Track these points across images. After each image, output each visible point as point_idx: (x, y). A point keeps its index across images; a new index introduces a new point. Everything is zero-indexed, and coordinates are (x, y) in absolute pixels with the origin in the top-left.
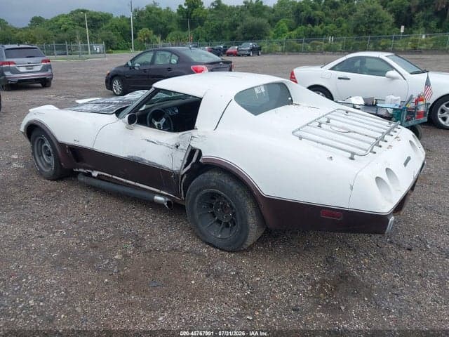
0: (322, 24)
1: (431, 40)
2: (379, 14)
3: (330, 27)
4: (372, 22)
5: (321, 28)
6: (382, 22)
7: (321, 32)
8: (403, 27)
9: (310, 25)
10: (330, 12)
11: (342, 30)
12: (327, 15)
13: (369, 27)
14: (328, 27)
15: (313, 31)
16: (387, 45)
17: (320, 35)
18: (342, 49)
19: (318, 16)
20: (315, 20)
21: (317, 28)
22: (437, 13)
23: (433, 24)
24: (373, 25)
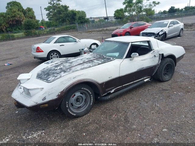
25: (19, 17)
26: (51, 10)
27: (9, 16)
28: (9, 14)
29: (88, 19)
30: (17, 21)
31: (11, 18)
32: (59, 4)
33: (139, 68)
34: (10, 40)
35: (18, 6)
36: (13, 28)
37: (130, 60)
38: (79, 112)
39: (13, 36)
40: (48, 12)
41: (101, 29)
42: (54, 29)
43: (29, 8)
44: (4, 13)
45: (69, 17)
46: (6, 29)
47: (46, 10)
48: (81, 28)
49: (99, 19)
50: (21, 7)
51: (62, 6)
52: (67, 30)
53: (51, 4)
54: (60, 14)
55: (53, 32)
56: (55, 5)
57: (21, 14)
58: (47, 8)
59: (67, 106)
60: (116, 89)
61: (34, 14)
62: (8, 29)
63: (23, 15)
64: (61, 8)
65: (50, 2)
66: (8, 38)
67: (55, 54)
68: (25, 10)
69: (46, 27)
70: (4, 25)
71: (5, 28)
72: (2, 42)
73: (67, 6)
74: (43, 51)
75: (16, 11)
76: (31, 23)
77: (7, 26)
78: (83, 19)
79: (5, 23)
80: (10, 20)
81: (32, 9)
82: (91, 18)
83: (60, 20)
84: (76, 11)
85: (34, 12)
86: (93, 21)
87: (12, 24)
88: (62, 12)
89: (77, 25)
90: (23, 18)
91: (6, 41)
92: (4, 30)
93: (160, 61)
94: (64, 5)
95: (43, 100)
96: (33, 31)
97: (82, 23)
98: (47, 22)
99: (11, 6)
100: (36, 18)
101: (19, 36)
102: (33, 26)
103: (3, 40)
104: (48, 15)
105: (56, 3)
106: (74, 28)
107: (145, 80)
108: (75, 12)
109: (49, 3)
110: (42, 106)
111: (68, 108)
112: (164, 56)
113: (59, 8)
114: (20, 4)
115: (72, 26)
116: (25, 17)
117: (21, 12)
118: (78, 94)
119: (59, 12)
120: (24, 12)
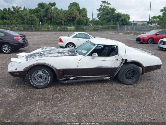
0: (10, 20)
1: (52, 27)
2: (34, 18)
3: (14, 21)
4: (33, 21)
5: (10, 21)
6: (36, 21)
7: (10, 23)
8: (41, 23)
9: (5, 20)
10: (12, 15)
11: (19, 23)
12: (11, 16)
13: (32, 22)
14: (13, 21)
15: (7, 23)
16: (39, 29)
17: (10, 24)
18: (23, 29)
19: (7, 16)
20: (6, 18)
21: (8, 21)
22: (49, 19)
23: (49, 22)
24: (33, 22)
25: (75, 15)
26: (102, 11)
27: (69, 13)
28: (68, 12)
29: (130, 22)
30: (73, 17)
31: (69, 14)
32: (109, 7)
33: (98, 66)
34: (64, 31)
35: (77, 6)
36: (69, 22)
37: (91, 58)
38: (39, 85)
39: (67, 28)
40: (99, 12)
41: (138, 32)
42: (98, 27)
43: (84, 8)
44: (66, 11)
45: (114, 18)
46: (64, 23)
47: (98, 11)
48: (121, 28)
49: (142, 23)
50: (79, 7)
51: (111, 8)
52: (109, 29)
53: (102, 6)
54: (107, 15)
55: (96, 29)
56: (105, 7)
57: (77, 12)
58: (99, 9)
59: (30, 78)
60: (75, 78)
61: (86, 13)
62: (66, 23)
63: (78, 13)
64: (109, 10)
65: (102, 5)
66: (63, 29)
67: (71, 46)
68: (81, 10)
69: (93, 25)
70: (64, 19)
71: (64, 21)
72: (59, 31)
73: (115, 9)
74: (63, 42)
75: (74, 9)
76: (82, 20)
77: (66, 20)
78: (125, 21)
79: (64, 18)
80: (69, 16)
81: (86, 9)
82: (134, 21)
83: (107, 20)
84: (122, 14)
85: (87, 12)
86: (135, 24)
87: (69, 19)
88: (109, 14)
89: (118, 26)
90: (78, 15)
91: (61, 31)
92: (63, 23)
93: (122, 65)
94: (112, 8)
95: (15, 70)
96: (82, 26)
97: (123, 24)
98: (97, 20)
99: (72, 6)
100: (88, 17)
101: (71, 29)
102: (82, 22)
103: (60, 31)
104: (98, 15)
105: (106, 6)
106: (115, 28)
107: (104, 78)
108: (120, 15)
109: (100, 5)
110: (15, 73)
111: (30, 80)
112: (128, 62)
113: (108, 10)
114: (78, 4)
115: (114, 26)
116: (80, 15)
117: (77, 10)
118: (40, 73)
119: (107, 14)
120: (80, 11)
